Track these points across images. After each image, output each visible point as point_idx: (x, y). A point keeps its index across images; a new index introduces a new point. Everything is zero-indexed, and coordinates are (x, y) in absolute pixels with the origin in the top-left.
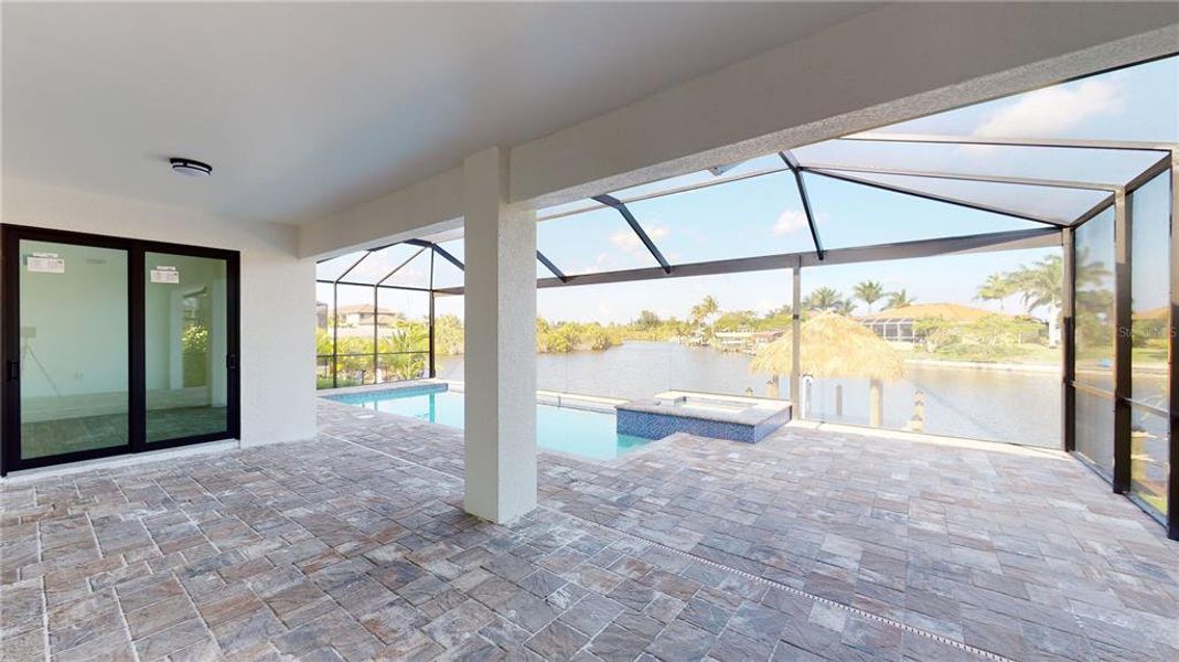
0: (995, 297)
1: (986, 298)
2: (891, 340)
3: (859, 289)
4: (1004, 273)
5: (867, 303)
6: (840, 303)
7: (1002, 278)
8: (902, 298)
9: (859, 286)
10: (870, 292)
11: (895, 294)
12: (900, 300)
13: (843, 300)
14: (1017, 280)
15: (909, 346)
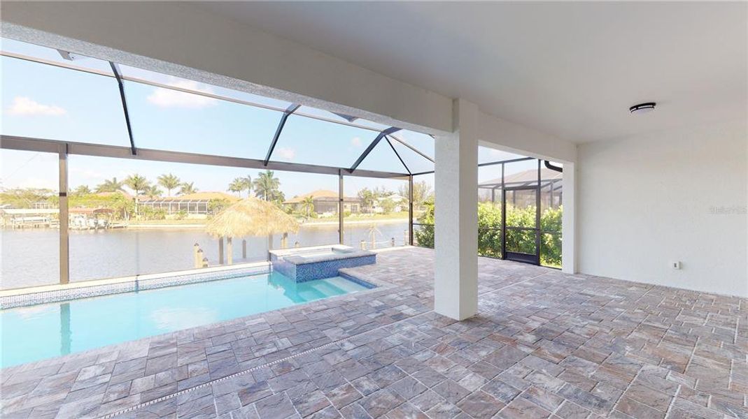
0: (238, 190)
1: (234, 191)
2: (193, 213)
3: (161, 179)
4: (241, 178)
5: (168, 189)
6: (149, 188)
7: (240, 181)
8: (190, 187)
9: (162, 177)
10: (169, 183)
11: (186, 184)
12: (188, 189)
13: (151, 186)
14: (246, 183)
15: (203, 216)
